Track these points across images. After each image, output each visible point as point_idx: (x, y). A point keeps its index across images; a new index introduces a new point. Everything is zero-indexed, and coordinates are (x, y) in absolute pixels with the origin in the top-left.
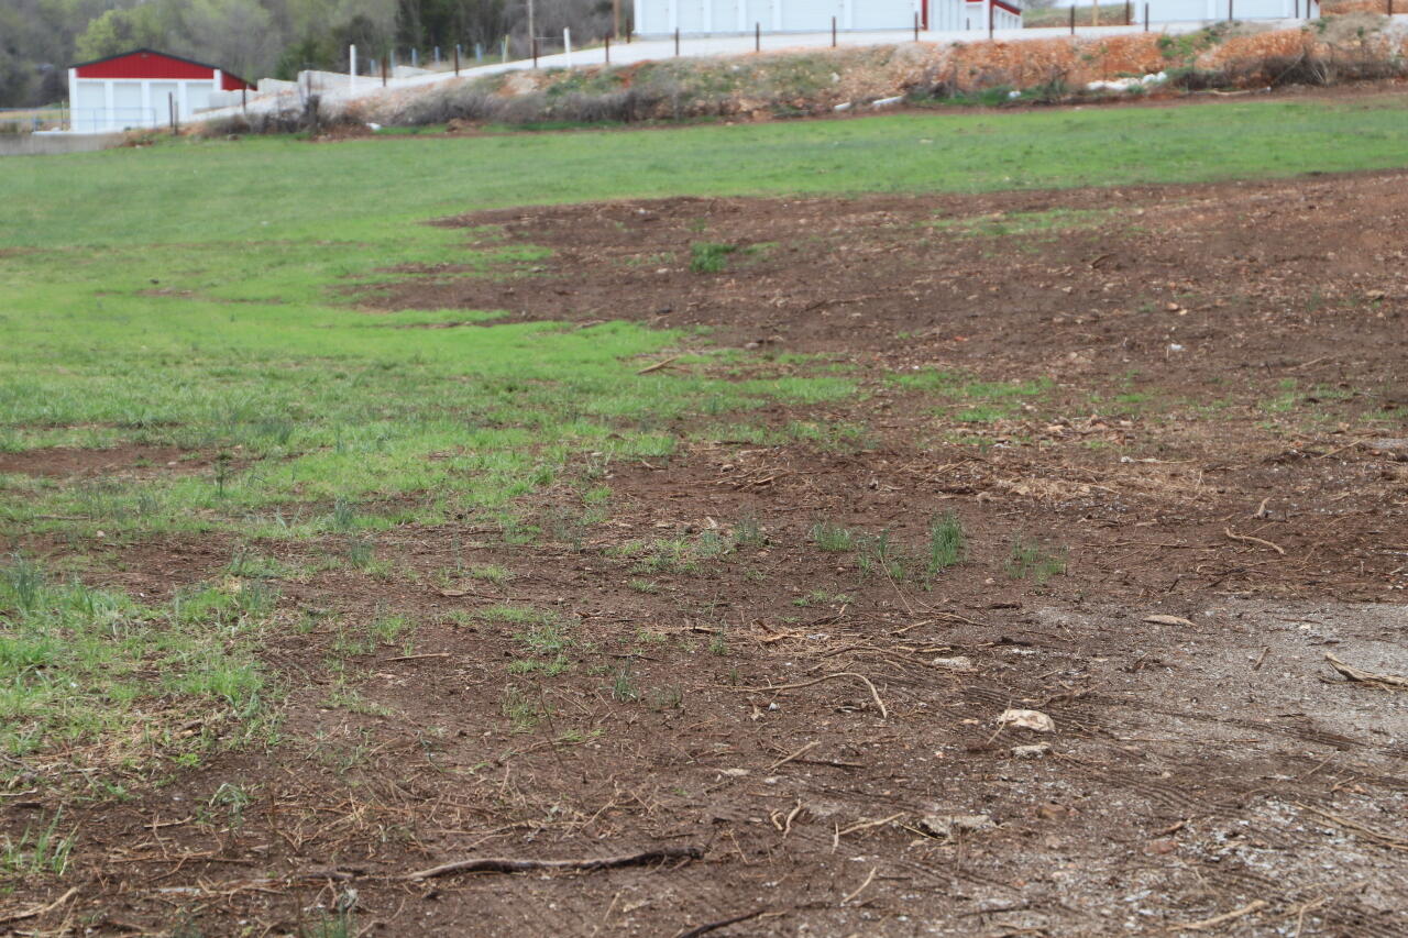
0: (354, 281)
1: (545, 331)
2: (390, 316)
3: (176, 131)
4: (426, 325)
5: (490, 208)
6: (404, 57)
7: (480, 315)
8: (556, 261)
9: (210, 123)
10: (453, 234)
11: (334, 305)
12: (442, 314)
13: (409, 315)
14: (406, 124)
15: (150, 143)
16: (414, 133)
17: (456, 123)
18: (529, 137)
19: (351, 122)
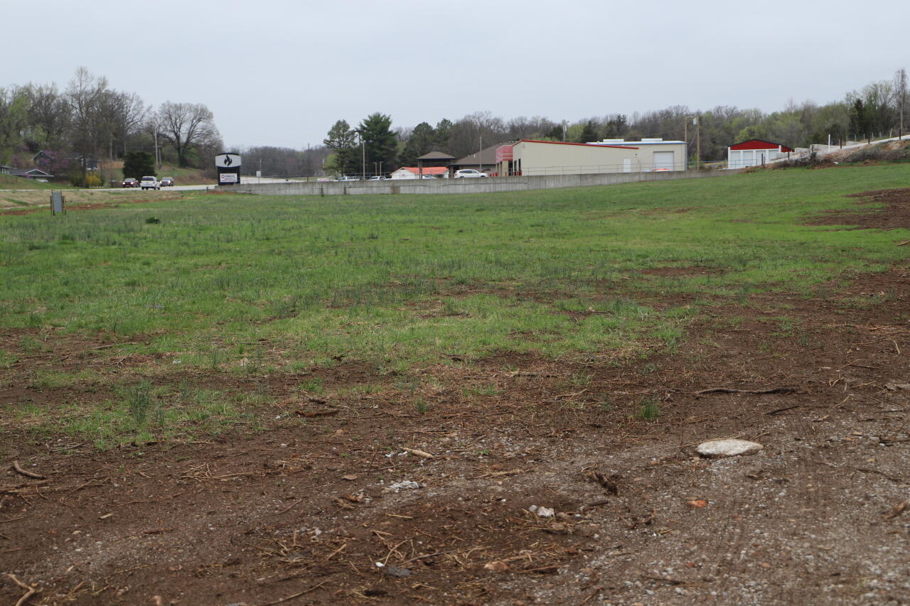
0: (808, 216)
1: (871, 232)
2: (816, 228)
3: (763, 167)
4: (827, 230)
5: (870, 190)
6: (852, 138)
7: (849, 227)
8: (888, 208)
9: (776, 164)
10: (852, 199)
11: (797, 224)
12: (834, 227)
13: (822, 227)
14: (848, 162)
15: (754, 171)
16: (851, 165)
17: (868, 161)
18: (896, 165)
19: (828, 161)
